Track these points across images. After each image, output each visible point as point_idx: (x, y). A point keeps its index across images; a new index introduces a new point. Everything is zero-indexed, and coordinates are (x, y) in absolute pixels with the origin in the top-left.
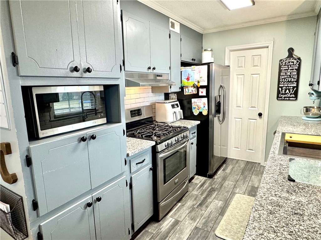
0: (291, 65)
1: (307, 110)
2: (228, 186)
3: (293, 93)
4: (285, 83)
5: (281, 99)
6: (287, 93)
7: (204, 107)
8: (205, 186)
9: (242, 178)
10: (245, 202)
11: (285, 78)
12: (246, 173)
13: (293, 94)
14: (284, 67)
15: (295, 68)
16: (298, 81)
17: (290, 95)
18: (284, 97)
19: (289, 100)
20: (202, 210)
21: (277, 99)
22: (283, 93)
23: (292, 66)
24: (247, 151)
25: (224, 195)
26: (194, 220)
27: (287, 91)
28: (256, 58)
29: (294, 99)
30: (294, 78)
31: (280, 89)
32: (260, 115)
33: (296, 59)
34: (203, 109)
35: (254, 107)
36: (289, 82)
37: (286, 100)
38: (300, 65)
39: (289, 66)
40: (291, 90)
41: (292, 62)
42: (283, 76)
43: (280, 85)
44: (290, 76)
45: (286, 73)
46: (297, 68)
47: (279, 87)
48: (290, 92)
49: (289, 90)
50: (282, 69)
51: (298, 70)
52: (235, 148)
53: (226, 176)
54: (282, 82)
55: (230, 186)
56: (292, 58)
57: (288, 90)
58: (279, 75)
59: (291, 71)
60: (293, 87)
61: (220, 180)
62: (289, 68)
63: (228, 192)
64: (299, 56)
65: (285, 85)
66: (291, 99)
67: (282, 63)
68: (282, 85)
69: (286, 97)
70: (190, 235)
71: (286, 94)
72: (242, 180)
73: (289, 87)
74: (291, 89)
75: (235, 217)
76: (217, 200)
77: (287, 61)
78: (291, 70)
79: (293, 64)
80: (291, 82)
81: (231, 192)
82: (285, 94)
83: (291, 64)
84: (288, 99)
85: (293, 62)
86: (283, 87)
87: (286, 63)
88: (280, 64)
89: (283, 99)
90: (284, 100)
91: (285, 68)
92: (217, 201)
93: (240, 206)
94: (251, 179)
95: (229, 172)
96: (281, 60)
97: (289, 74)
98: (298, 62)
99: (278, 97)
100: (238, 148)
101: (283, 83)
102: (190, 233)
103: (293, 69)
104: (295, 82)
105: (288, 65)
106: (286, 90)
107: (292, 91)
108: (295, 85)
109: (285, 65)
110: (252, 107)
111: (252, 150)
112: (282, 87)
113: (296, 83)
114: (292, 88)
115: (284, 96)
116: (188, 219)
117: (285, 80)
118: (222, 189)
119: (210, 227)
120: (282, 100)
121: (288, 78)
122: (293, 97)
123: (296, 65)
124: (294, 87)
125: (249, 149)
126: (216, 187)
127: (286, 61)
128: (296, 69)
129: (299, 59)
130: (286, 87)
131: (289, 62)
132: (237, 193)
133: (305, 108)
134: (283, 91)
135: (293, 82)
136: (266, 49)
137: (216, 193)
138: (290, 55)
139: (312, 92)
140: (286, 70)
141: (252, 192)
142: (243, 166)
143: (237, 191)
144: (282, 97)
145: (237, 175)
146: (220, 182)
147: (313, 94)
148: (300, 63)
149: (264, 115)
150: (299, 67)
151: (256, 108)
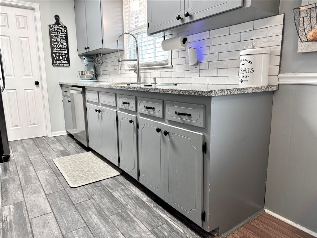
2: (36, 159)
3: (66, 59)
4: (58, 49)
5: (56, 65)
6: (61, 59)
9: (42, 150)
11: (57, 44)
12: (42, 146)
13: (66, 60)
14: (54, 33)
15: (64, 35)
16: (67, 48)
17: (64, 61)
18: (59, 64)
20: (35, 183)
21: (53, 65)
22: (57, 59)
23: (61, 33)
24: (29, 126)
25: (42, 165)
26: (38, 192)
27: (61, 58)
28: (21, 18)
29: (67, 65)
30: (65, 45)
31: (54, 55)
32: (37, 83)
33: (63, 27)
35: (29, 75)
36: (61, 49)
37: (61, 66)
38: (67, 32)
39: (59, 33)
40: (64, 56)
41: (60, 29)
42: (55, 42)
43: (54, 51)
44: (60, 42)
45: (57, 40)
46: (65, 36)
47: (52, 53)
48: (63, 58)
49: (62, 56)
50: (52, 34)
51: (66, 37)
52: (14, 126)
53: (24, 154)
54: (55, 48)
55: (38, 158)
56: (59, 26)
57: (61, 57)
58: (51, 41)
59: (61, 38)
60: (65, 53)
61: (20, 159)
62: (59, 35)
63: (42, 162)
64: (65, 25)
65: (58, 51)
66: (64, 65)
67: (51, 28)
68: (55, 51)
69: (61, 63)
70: (49, 202)
72: (44, 151)
73: (61, 53)
74: (63, 55)
75: (74, 171)
77: (56, 28)
78: (60, 36)
79: (61, 31)
80: (62, 48)
81: (46, 161)
82: (59, 60)
83: (59, 31)
84: (62, 65)
85: (61, 30)
86: (56, 53)
87: (55, 29)
88: (49, 29)
89: (58, 65)
90: (59, 66)
91: (55, 35)
92: (41, 172)
94: (52, 147)
95: (22, 151)
96: (50, 26)
97: (59, 40)
98: (65, 30)
99: (53, 63)
100: (17, 126)
101: (55, 49)
102: (47, 201)
103: (62, 37)
104: (66, 49)
105: (57, 32)
106: (59, 56)
107: (65, 58)
108: (66, 52)
109: (54, 31)
110: (26, 75)
111: (34, 124)
112: (55, 53)
113: (67, 50)
114: (64, 54)
115: (58, 62)
116: (28, 195)
117: (57, 46)
118: (33, 163)
119: (61, 187)
120: (57, 66)
121: (59, 44)
122: (66, 64)
123: (63, 32)
124: (66, 54)
125: (31, 124)
126: (25, 164)
127: (54, 27)
128: (64, 37)
129: (65, 27)
130: (59, 53)
131: (58, 29)
132: (52, 159)
134: (57, 57)
135: (64, 49)
136: (31, 11)
137: (31, 168)
138: (58, 22)
139: (84, 57)
140: (56, 36)
141: (64, 153)
142: (31, 142)
143: (50, 158)
144: (56, 63)
145: (34, 150)
146: (24, 160)
147: (84, 59)
148: (67, 31)
149: (42, 83)
150: (67, 35)
151: (30, 76)
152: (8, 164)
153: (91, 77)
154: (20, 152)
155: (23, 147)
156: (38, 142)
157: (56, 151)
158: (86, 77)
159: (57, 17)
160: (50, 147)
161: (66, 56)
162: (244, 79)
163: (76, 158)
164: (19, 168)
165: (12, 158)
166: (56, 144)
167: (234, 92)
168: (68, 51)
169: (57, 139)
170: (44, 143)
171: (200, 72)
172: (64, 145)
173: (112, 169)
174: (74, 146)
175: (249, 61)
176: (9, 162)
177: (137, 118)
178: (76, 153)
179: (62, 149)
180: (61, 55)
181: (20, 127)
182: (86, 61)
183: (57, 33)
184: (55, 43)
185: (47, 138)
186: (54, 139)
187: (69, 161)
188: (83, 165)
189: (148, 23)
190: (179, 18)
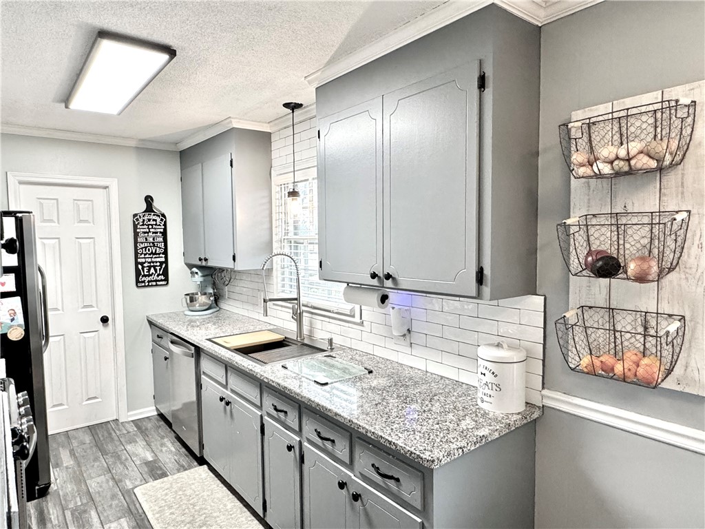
0: (152, 225)
1: (192, 298)
2: (101, 487)
3: (161, 273)
4: (147, 256)
5: (143, 284)
6: (153, 273)
7: (12, 320)
8: (52, 517)
9: (110, 461)
10: (164, 493)
11: (146, 248)
12: (110, 447)
13: (161, 275)
14: (142, 227)
15: (159, 230)
16: (165, 253)
17: (158, 276)
18: (149, 282)
19: (157, 285)
21: (137, 285)
22: (146, 273)
23: (154, 226)
24: (86, 403)
25: (114, 506)
27: (152, 270)
28: (82, 205)
29: (163, 283)
30: (160, 248)
31: (140, 267)
32: (105, 320)
33: (159, 216)
34: (11, 327)
35: (91, 306)
36: (154, 254)
37: (152, 285)
38: (165, 225)
39: (150, 227)
40: (158, 268)
41: (154, 220)
42: (142, 243)
43: (139, 260)
44: (153, 243)
45: (146, 239)
46: (162, 230)
47: (137, 263)
48: (156, 272)
49: (154, 267)
50: (138, 230)
51: (164, 234)
53: (75, 472)
54: (142, 253)
55: (104, 485)
56: (153, 214)
57: (152, 268)
58: (136, 242)
59: (154, 235)
60: (159, 262)
61: (70, 487)
62: (151, 230)
63: (114, 497)
64: (163, 211)
65: (147, 260)
66: (158, 283)
67: (137, 220)
68: (143, 260)
69: (152, 281)
71: (151, 275)
72: (115, 463)
73: (153, 262)
74: (157, 266)
76: (110, 522)
77: (146, 218)
78: (153, 233)
79: (155, 223)
80: (155, 254)
81: (120, 493)
82: (149, 275)
83: (152, 222)
84: (154, 283)
85: (156, 220)
86: (145, 263)
87: (144, 220)
88: (134, 222)
89: (147, 284)
90: (148, 286)
91: (144, 230)
92: (114, 525)
93: (163, 502)
94: (131, 453)
95: (72, 463)
96: (135, 215)
97: (151, 240)
98: (162, 220)
99: (137, 281)
100: (61, 405)
101: (143, 256)
103: (157, 233)
104: (163, 254)
105: (149, 225)
106: (150, 267)
107: (160, 270)
108: (163, 260)
109: (143, 225)
110: (85, 307)
111: (95, 398)
112: (142, 264)
113: (164, 256)
114: (158, 264)
115: (147, 279)
117: (145, 250)
118: (97, 499)
120: (145, 286)
121: (151, 247)
122: (161, 280)
123: (159, 225)
124: (161, 263)
125: (89, 399)
126: (79, 504)
127: (144, 216)
128: (160, 232)
129: (163, 215)
130: (149, 263)
131: (149, 220)
132: (133, 489)
133: (188, 297)
134: (146, 271)
135: (159, 254)
136: (102, 190)
137: (93, 513)
138: (150, 208)
139: (195, 270)
140: (145, 233)
141: (155, 471)
142: (87, 439)
143: (129, 484)
144: (144, 282)
145: (96, 459)
146: (78, 491)
147: (197, 273)
148: (165, 222)
149: (114, 319)
150: (165, 229)
151: (93, 307)
152: (47, 502)
153: (207, 304)
154: (67, 467)
155: (72, 453)
156: (100, 436)
157: (138, 462)
158: (198, 305)
159: (149, 200)
160: (125, 452)
161: (161, 267)
162: (486, 398)
163: (179, 485)
164: (68, 514)
165: (53, 487)
166: (137, 442)
167: (469, 448)
168: (166, 258)
169: (139, 428)
170: (112, 440)
171: (411, 346)
172: (152, 444)
173: (250, 519)
174: (173, 449)
175: (491, 372)
176: (49, 497)
177: (300, 443)
178: (179, 471)
179: (150, 457)
180: (152, 266)
181: (65, 407)
182: (198, 278)
183: (148, 228)
184: (142, 246)
185: (118, 425)
186: (133, 429)
187: (166, 494)
188: (194, 505)
189: (321, 262)
190: (374, 276)
